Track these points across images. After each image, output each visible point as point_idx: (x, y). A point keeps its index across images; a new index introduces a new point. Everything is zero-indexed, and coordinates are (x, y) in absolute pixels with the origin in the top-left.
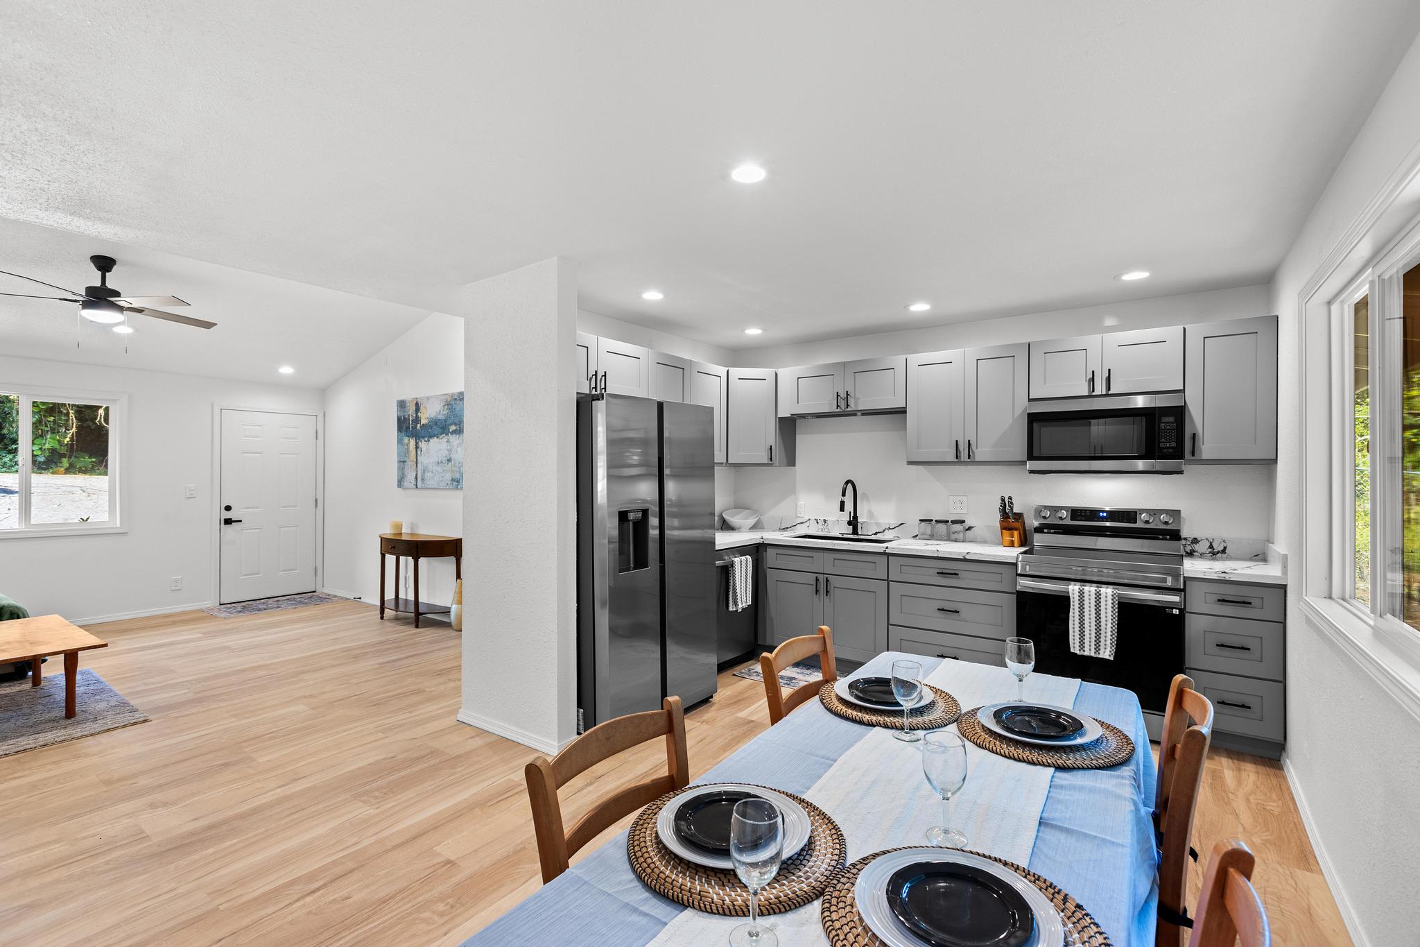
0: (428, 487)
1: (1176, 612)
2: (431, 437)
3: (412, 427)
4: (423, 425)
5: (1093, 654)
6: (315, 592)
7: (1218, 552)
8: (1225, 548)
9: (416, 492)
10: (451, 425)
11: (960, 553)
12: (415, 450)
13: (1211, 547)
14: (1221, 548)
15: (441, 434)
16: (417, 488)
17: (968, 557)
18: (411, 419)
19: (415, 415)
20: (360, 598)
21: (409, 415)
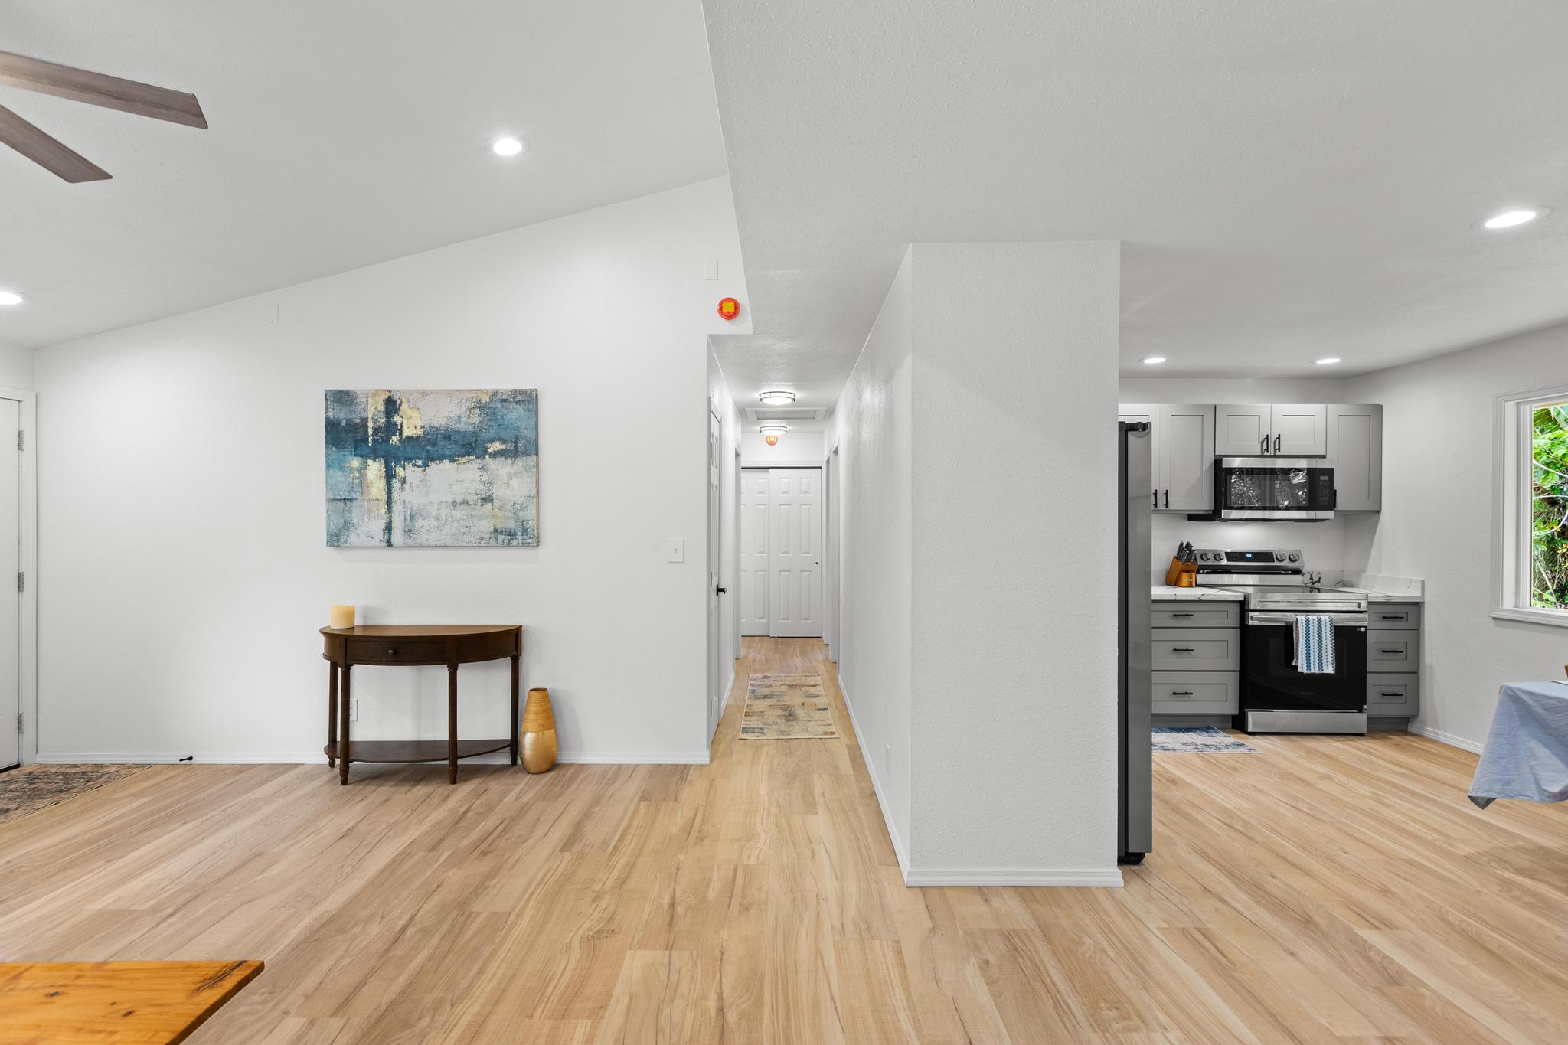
0: (425, 543)
1: (1363, 629)
2: (432, 459)
3: (373, 440)
4: (410, 438)
5: (1317, 671)
6: (17, 766)
7: (1316, 582)
8: (1320, 578)
9: (389, 552)
10: (492, 441)
11: (1195, 596)
12: (383, 482)
13: (1311, 578)
14: (1317, 579)
15: (463, 456)
16: (389, 544)
17: (1203, 598)
18: (371, 425)
19: (383, 420)
20: (190, 759)
21: (365, 420)
